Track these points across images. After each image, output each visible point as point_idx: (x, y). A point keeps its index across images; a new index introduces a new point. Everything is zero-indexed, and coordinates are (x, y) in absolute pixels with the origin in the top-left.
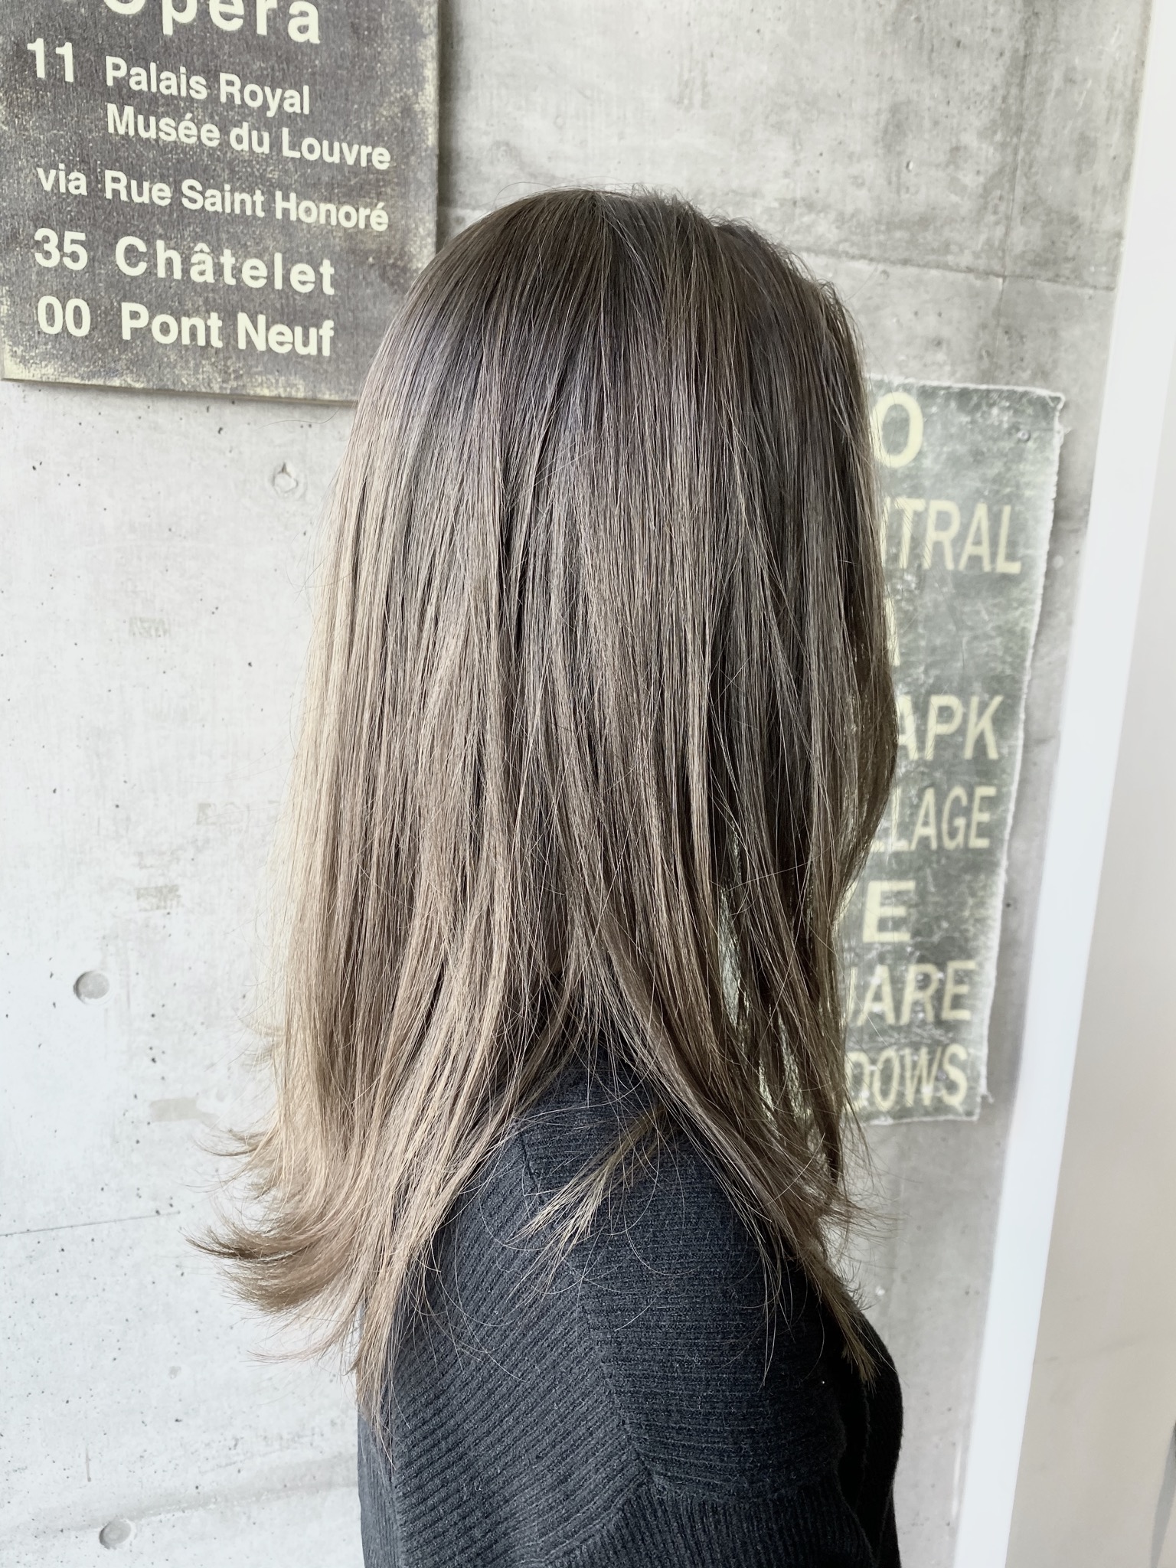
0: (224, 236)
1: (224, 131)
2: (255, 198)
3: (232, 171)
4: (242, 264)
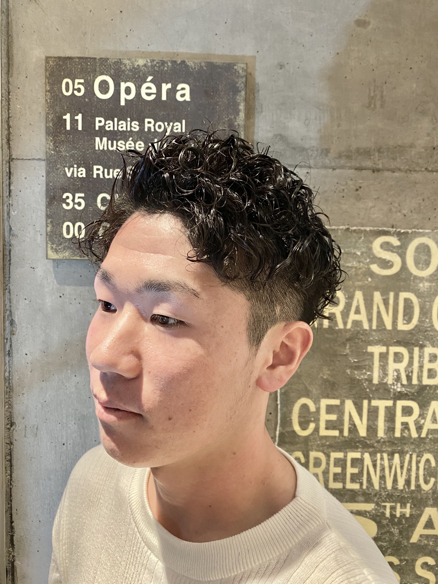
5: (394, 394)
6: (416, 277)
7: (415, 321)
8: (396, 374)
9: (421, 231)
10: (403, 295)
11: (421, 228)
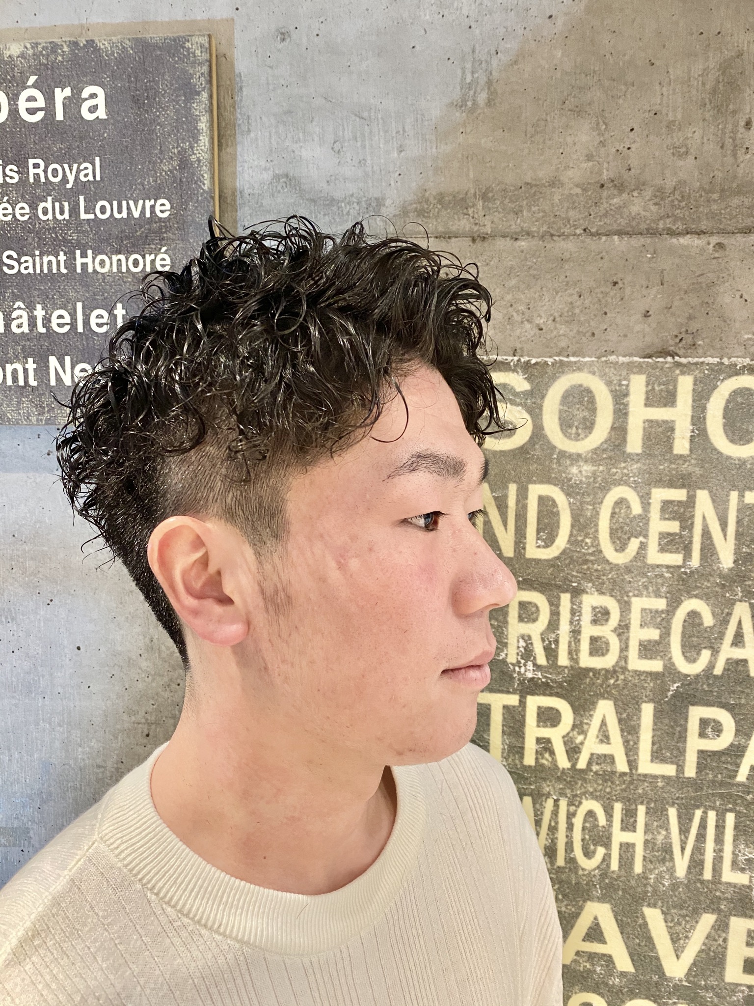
0: (35, 293)
1: (33, 207)
2: (59, 258)
3: (40, 239)
4: (51, 315)
5: (522, 683)
6: (563, 454)
7: (562, 541)
8: (522, 643)
9: (572, 359)
10: (536, 490)
11: (573, 355)
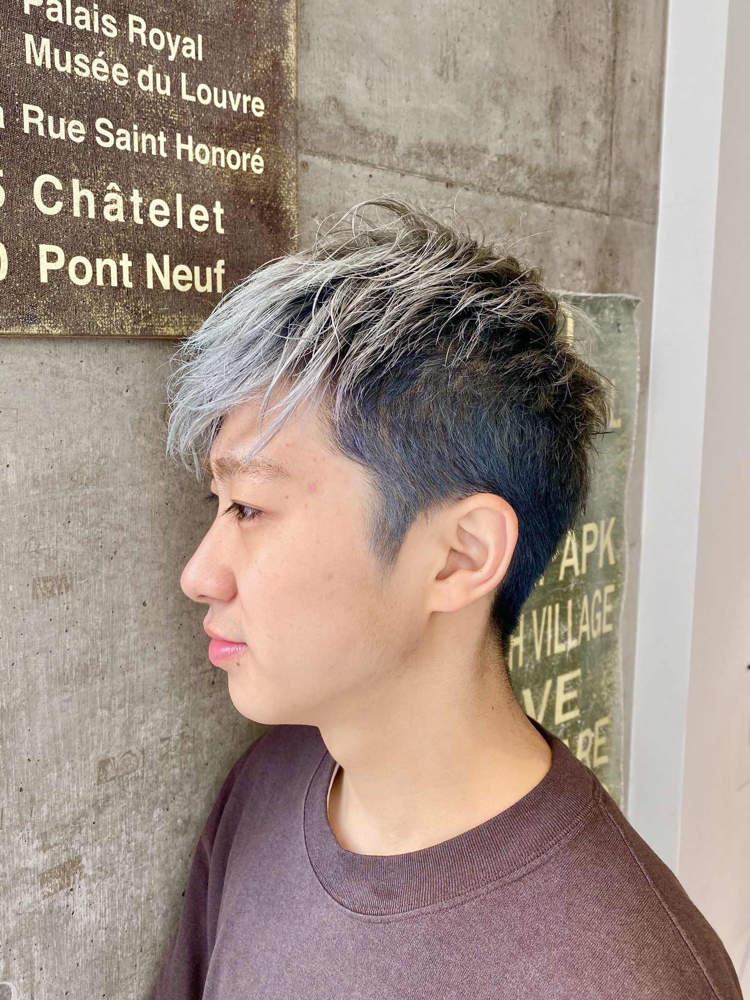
0: (133, 175)
1: (133, 72)
2: (159, 138)
3: (139, 111)
4: (149, 204)
